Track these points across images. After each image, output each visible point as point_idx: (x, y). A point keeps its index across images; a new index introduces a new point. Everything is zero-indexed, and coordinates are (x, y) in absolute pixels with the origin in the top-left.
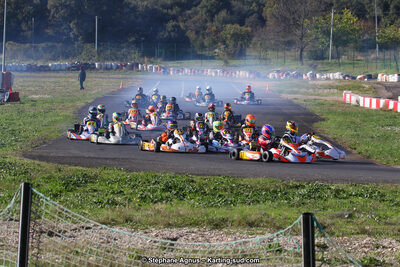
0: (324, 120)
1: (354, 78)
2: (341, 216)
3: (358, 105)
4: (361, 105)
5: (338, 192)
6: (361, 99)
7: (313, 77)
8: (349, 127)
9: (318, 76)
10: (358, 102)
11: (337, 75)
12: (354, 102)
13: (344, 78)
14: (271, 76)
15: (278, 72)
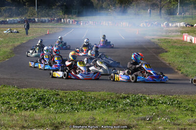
0: (166, 52)
1: (192, 26)
2: (145, 119)
3: (191, 42)
4: (193, 42)
5: (151, 101)
6: (193, 38)
7: (168, 25)
8: (180, 56)
9: (170, 25)
10: (191, 40)
11: (182, 24)
12: (189, 41)
13: (186, 26)
14: (141, 25)
15: (146, 22)
